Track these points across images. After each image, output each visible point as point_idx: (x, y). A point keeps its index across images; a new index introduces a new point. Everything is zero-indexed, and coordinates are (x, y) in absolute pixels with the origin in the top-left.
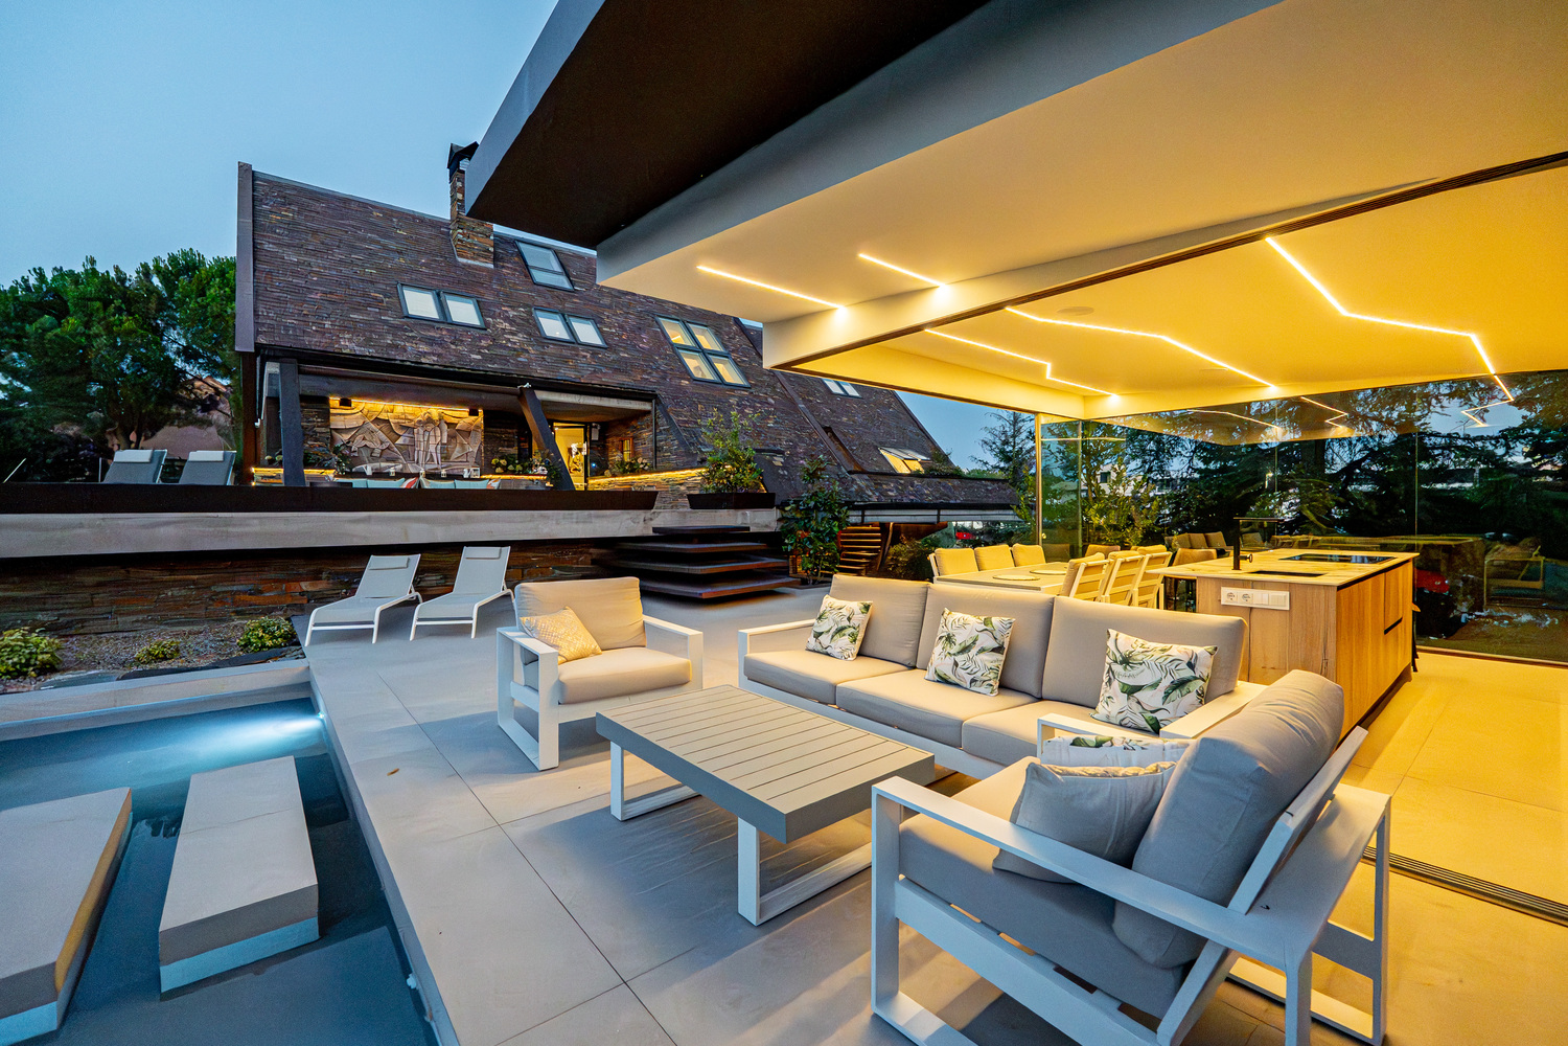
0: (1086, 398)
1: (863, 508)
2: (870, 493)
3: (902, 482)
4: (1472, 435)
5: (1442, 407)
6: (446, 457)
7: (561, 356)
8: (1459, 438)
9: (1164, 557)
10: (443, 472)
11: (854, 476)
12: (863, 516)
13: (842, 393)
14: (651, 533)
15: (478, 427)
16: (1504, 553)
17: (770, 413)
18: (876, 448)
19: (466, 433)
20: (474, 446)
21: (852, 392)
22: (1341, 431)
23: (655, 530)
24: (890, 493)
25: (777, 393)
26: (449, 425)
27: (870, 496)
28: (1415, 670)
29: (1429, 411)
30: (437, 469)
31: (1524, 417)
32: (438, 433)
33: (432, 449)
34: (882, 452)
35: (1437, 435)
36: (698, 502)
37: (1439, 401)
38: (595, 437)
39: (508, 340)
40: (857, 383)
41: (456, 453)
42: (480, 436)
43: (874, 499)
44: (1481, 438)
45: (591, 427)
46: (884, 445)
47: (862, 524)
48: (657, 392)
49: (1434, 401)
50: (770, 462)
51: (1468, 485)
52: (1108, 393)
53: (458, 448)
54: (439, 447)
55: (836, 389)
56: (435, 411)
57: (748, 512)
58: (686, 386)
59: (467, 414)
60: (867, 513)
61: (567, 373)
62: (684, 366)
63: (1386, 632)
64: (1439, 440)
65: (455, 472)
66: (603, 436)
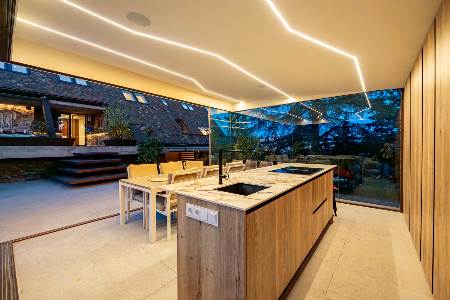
0: (232, 104)
1: (185, 146)
2: (189, 141)
3: (202, 137)
4: (360, 124)
5: (352, 116)
6: (15, 126)
7: (66, 88)
8: (356, 124)
9: (242, 167)
10: (13, 131)
11: (184, 135)
12: (186, 148)
13: (188, 109)
14: (72, 155)
15: (32, 114)
16: (368, 161)
17: (155, 113)
18: (197, 127)
19: (26, 116)
20: (30, 121)
21: (191, 109)
22: (323, 121)
23: (74, 154)
24: (196, 141)
25: (160, 107)
26: (17, 113)
27: (188, 142)
28: (336, 215)
29: (349, 117)
30: (11, 130)
31: (372, 121)
32: (11, 115)
33: (8, 122)
34: (199, 128)
35: (350, 123)
36: (108, 143)
37: (351, 114)
38: (89, 120)
39: (41, 80)
40: (194, 105)
41: (21, 123)
42: (33, 117)
43: (190, 143)
44: (362, 124)
45: (88, 116)
46: (200, 126)
47: (185, 151)
48: (108, 104)
49: (350, 114)
50: (139, 129)
51: (360, 141)
52: (239, 102)
53: (22, 122)
54: (11, 121)
55: (185, 107)
56: (9, 107)
57: (124, 147)
58: (122, 102)
59: (25, 109)
60: (187, 147)
61: (67, 94)
62: (123, 95)
63: (314, 213)
64: (351, 125)
65: (20, 131)
66: (93, 119)
